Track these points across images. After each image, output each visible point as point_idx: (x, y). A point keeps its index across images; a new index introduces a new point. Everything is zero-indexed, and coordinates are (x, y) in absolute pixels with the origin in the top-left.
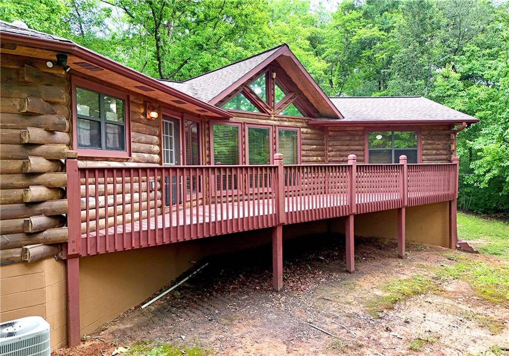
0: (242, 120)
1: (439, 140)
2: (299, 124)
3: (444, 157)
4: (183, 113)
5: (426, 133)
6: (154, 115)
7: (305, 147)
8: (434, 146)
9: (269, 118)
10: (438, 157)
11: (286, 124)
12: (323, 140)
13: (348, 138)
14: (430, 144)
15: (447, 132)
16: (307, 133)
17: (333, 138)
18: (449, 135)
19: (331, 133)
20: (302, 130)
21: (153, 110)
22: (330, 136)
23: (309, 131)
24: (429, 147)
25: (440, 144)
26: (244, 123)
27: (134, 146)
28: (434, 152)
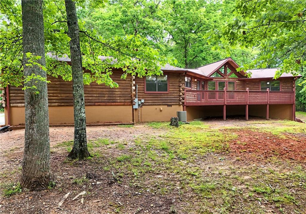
0: (216, 80)
1: (288, 83)
2: (235, 80)
3: (291, 89)
4: (201, 79)
5: (283, 81)
6: (196, 80)
7: (238, 87)
8: (287, 85)
9: (225, 79)
10: (288, 89)
11: (231, 80)
12: (244, 84)
13: (253, 84)
14: (285, 85)
15: (292, 81)
16: (238, 83)
17: (248, 84)
18: (292, 82)
19: (247, 82)
20: (236, 82)
21: (196, 79)
22: (247, 83)
23: (239, 82)
24: (284, 86)
25: (289, 85)
26: (217, 81)
27: (192, 87)
28: (287, 88)
